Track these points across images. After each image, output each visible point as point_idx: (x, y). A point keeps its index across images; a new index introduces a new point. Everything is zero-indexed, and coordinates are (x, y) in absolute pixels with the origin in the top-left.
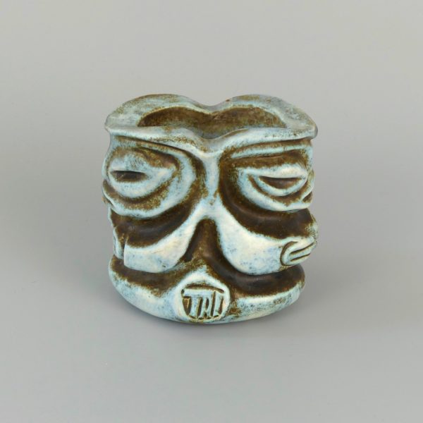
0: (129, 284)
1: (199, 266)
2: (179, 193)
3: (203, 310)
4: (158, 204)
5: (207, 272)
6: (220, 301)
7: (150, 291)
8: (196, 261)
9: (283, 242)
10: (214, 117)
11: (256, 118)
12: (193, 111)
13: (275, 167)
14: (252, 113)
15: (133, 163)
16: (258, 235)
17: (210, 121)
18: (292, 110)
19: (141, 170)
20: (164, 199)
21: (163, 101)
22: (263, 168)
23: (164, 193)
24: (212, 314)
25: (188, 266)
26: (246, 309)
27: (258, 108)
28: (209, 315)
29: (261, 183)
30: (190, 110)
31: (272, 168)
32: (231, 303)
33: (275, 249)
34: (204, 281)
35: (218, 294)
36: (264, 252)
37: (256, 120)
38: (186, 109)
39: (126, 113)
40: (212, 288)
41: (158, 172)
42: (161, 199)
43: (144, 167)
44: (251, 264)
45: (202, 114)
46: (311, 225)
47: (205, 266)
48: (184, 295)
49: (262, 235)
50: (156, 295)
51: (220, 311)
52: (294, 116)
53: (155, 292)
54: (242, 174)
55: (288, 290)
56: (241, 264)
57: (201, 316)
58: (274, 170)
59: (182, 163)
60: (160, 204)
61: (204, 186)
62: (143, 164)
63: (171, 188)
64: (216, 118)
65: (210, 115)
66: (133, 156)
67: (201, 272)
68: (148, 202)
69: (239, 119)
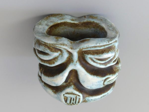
0: (44, 85)
1: (70, 85)
2: (62, 60)
3: (72, 101)
4: (54, 63)
5: (73, 88)
6: (78, 99)
7: (52, 91)
8: (69, 83)
9: (104, 78)
10: (79, 24)
11: (96, 26)
12: (70, 23)
13: (100, 55)
14: (94, 24)
15: (43, 49)
16: (94, 76)
17: (78, 25)
18: (110, 25)
19: (46, 52)
20: (56, 61)
21: (58, 19)
22: (95, 55)
23: (56, 59)
24: (75, 103)
25: (66, 84)
26: (89, 101)
27: (96, 23)
28: (74, 103)
29: (95, 60)
30: (69, 23)
31: (99, 55)
32: (83, 99)
33: (101, 81)
34: (72, 92)
35: (78, 97)
36: (96, 82)
37: (96, 27)
38: (67, 22)
39: (42, 25)
40: (75, 94)
41: (53, 54)
42: (55, 62)
43: (48, 51)
44: (91, 86)
45: (74, 23)
46: (118, 65)
47: (73, 86)
48: (64, 96)
49: (96, 76)
50: (54, 93)
51: (79, 102)
52: (111, 28)
53: (54, 91)
54: (87, 57)
55: (107, 92)
56: (87, 87)
57: (71, 103)
58: (100, 56)
59: (63, 51)
60: (55, 63)
61: (72, 58)
62: (47, 50)
63: (59, 58)
64: (80, 25)
65: (77, 23)
66: (43, 46)
67: (71, 88)
68: (50, 62)
69: (89, 26)
